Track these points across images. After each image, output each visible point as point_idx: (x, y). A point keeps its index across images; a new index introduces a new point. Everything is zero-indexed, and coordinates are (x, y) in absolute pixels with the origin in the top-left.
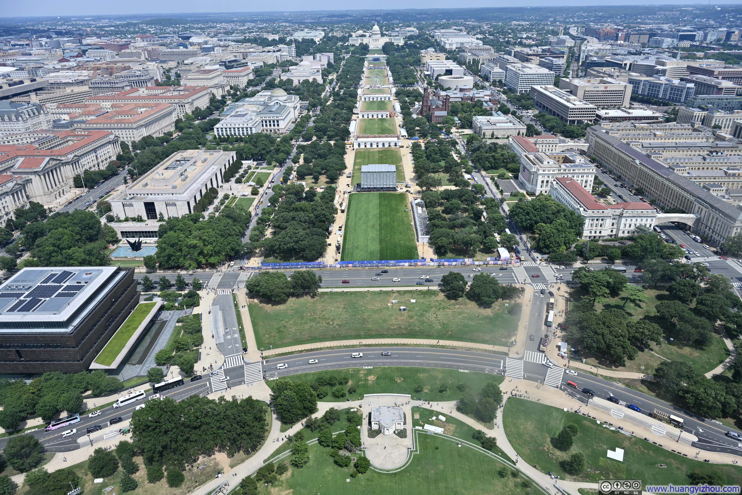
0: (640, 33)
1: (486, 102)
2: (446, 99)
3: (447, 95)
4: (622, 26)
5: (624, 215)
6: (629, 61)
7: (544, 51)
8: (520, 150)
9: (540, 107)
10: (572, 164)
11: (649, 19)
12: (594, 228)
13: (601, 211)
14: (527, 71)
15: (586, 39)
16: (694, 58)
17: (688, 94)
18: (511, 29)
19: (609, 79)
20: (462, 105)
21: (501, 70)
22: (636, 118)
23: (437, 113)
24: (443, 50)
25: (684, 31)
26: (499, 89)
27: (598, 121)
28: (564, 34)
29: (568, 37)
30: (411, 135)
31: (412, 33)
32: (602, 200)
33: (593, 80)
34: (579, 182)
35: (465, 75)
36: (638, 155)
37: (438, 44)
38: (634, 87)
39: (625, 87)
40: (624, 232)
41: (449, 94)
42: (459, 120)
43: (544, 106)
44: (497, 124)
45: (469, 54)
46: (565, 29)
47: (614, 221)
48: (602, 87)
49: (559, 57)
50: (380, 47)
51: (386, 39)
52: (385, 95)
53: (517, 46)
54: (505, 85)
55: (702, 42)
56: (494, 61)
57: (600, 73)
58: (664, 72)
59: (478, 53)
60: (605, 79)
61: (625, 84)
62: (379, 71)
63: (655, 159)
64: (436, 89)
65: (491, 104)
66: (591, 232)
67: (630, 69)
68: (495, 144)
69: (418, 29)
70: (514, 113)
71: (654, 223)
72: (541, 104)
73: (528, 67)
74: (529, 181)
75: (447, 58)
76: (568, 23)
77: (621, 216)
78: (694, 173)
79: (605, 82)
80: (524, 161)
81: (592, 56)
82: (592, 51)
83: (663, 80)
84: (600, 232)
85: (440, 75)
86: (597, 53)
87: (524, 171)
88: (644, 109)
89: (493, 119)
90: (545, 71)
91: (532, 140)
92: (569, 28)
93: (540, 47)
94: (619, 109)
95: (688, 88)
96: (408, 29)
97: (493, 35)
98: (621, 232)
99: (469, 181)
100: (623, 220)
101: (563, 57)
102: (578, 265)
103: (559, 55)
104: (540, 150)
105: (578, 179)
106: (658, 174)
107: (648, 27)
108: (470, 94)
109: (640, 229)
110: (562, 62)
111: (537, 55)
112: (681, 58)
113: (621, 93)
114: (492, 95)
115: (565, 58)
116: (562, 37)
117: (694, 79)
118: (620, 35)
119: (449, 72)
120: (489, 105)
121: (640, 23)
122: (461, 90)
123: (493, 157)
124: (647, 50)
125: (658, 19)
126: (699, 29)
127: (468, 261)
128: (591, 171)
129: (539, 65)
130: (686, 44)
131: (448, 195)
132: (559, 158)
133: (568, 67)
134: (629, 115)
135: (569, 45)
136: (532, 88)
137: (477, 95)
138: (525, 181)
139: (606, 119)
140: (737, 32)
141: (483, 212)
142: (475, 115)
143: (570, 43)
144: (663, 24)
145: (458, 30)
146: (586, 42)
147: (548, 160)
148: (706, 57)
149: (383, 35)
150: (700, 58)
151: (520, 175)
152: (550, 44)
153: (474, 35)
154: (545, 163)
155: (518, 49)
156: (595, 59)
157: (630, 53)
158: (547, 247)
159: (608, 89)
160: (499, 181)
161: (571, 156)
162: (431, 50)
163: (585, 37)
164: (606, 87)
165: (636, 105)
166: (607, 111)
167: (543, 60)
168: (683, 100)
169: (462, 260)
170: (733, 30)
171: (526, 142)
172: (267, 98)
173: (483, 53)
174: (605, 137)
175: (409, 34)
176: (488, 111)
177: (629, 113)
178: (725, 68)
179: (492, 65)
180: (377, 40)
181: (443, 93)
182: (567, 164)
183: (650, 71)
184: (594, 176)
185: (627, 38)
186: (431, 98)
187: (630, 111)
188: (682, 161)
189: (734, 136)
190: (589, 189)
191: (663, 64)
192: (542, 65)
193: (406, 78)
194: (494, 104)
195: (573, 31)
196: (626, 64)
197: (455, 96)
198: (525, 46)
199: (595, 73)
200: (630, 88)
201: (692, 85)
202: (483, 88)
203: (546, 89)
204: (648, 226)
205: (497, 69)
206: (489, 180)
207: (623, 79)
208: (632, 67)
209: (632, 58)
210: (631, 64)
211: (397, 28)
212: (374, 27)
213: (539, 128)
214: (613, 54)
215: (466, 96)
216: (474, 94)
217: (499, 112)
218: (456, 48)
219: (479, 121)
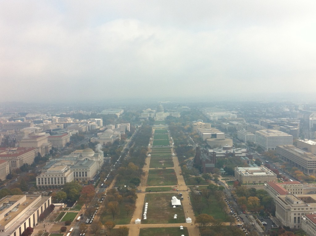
1: (244, 157)
2: (213, 155)
3: (214, 152)
9: (285, 160)
14: (271, 135)
21: (252, 134)
23: (208, 165)
24: (209, 120)
35: (226, 138)
37: (205, 117)
41: (215, 151)
42: (224, 170)
43: (288, 160)
44: (254, 173)
45: (228, 123)
49: (294, 125)
50: (163, 119)
51: (168, 114)
54: (257, 145)
56: (247, 128)
59: (234, 122)
64: (205, 147)
68: (253, 189)
70: (266, 165)
74: (284, 218)
75: (212, 126)
80: (278, 201)
85: (208, 138)
87: (279, 210)
89: (250, 170)
90: (286, 134)
91: (282, 185)
104: (290, 193)
108: (232, 151)
110: (296, 128)
111: (277, 124)
114: (248, 152)
115: (299, 125)
119: (214, 136)
120: (246, 159)
122: (225, 149)
129: (280, 130)
132: (305, 199)
136: (277, 146)
137: (236, 152)
138: (281, 217)
142: (237, 166)
147: (297, 200)
149: (165, 111)
153: (231, 111)
154: (295, 203)
167: (282, 127)
171: (278, 187)
172: (79, 155)
173: (238, 122)
175: (184, 110)
176: (246, 163)
179: (245, 130)
180: (161, 115)
181: (211, 151)
182: (312, 204)
186: (202, 155)
192: (282, 130)
194: (250, 158)
197: (220, 153)
202: (239, 147)
203: (288, 147)
205: (249, 134)
215: (228, 152)
216: (234, 151)
217: (255, 164)
218: (218, 119)
219: (240, 171)
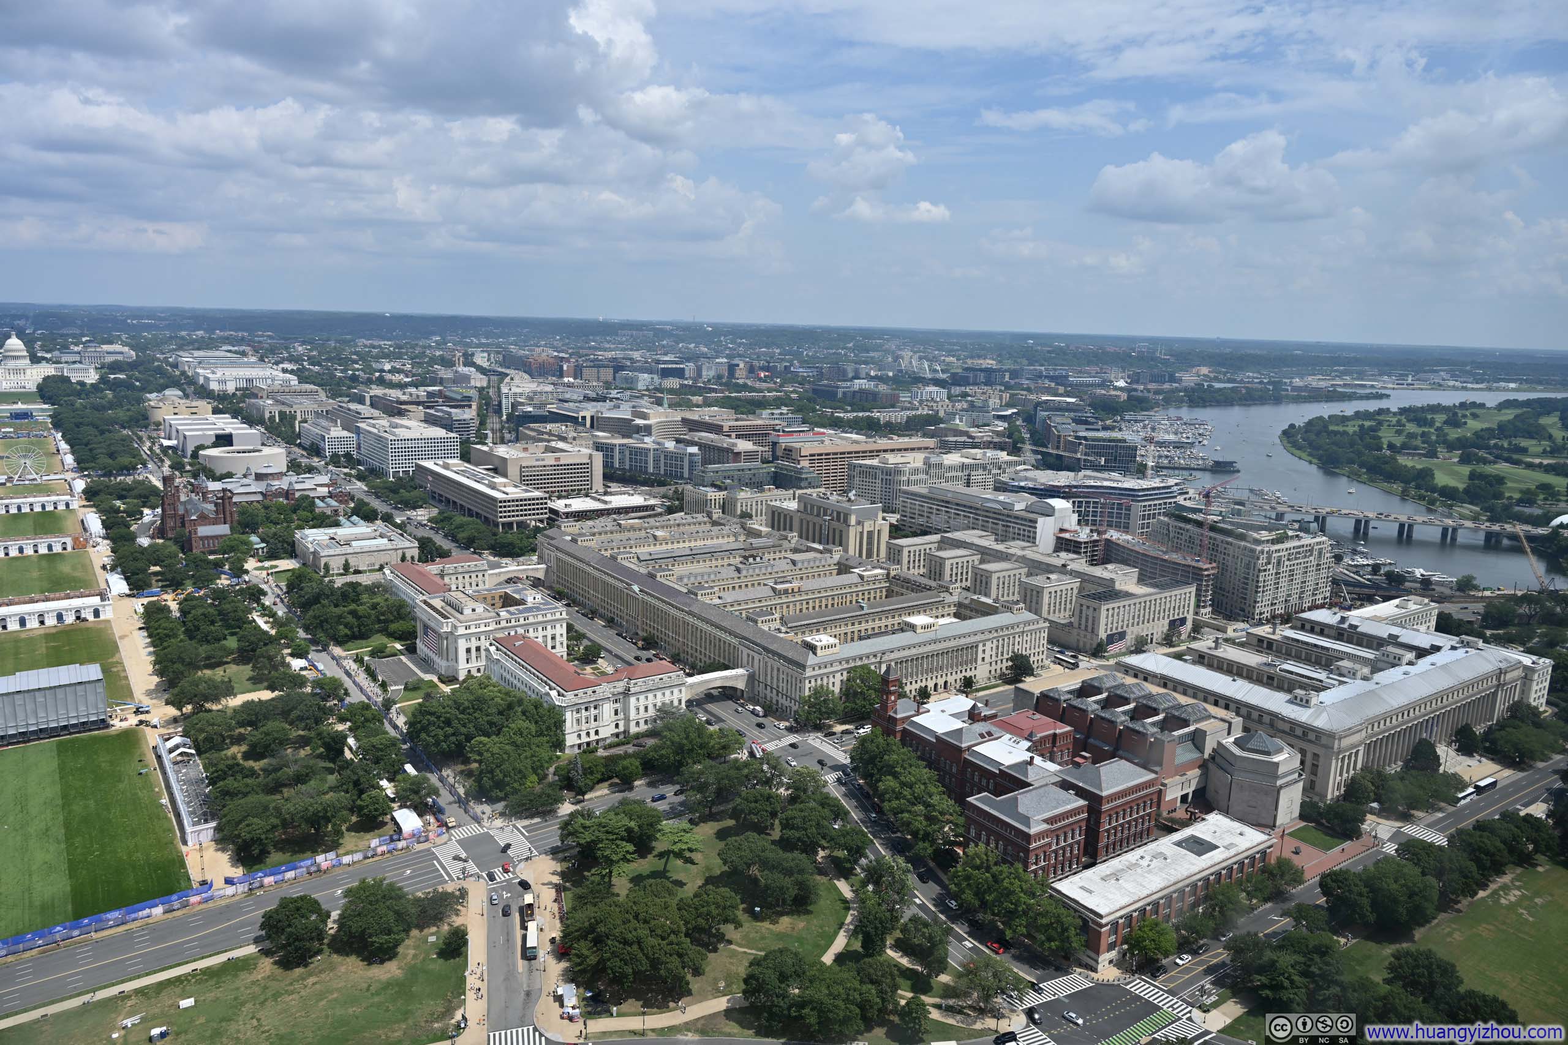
0: (597, 365)
1: (322, 499)
2: (222, 498)
3: (224, 490)
4: (567, 353)
5: (633, 690)
6: (588, 411)
7: (430, 395)
8: (410, 591)
9: (441, 501)
10: (521, 607)
11: (608, 342)
12: (584, 726)
13: (589, 691)
14: (402, 433)
15: (507, 375)
16: (690, 405)
17: (691, 462)
18: (356, 353)
19: (561, 445)
20: (266, 508)
21: (345, 433)
22: (619, 511)
23: (204, 531)
24: (204, 392)
25: (665, 362)
26: (346, 470)
27: (554, 520)
28: (465, 366)
29: (473, 369)
30: (137, 585)
31: (120, 358)
32: (588, 669)
33: (532, 447)
34: (540, 640)
35: (263, 444)
36: (634, 575)
37: (192, 381)
38: (605, 456)
39: (590, 457)
40: (638, 724)
41: (229, 487)
42: (263, 541)
43: (448, 501)
44: (354, 543)
45: (270, 402)
46: (465, 355)
47: (618, 705)
48: (550, 459)
49: (463, 407)
50: (32, 387)
51: (49, 370)
52: (54, 498)
53: (374, 387)
54: (359, 463)
55: (695, 380)
56: (330, 416)
57: (543, 433)
58: (648, 430)
59: (288, 398)
60: (553, 444)
61: (588, 451)
62: (33, 444)
63: (662, 580)
64: (195, 476)
65: (333, 503)
66: (579, 736)
67: (592, 426)
68: (354, 586)
69: (132, 348)
70: (388, 519)
71: (685, 696)
72: (441, 495)
73: (402, 426)
74: (439, 653)
75: (216, 411)
76: (469, 345)
77: (626, 693)
78: (729, 597)
79: (554, 450)
80: (423, 613)
81: (522, 404)
82: (521, 394)
83: (649, 442)
84: (597, 733)
85: (202, 447)
86: (531, 399)
87: (426, 634)
88: (629, 494)
89: (343, 532)
90: (439, 432)
91: (433, 568)
92: (473, 355)
93: (422, 389)
94: (587, 496)
95: (691, 455)
96: (105, 347)
97: (319, 364)
98: (633, 724)
99: (304, 673)
100: (633, 700)
101: (470, 406)
102: (566, 808)
103: (464, 403)
104: (454, 587)
105: (537, 636)
106: (672, 606)
107: (610, 355)
108: (283, 484)
109: (664, 712)
110: (469, 414)
111: (418, 404)
112: (670, 406)
113: (585, 468)
114: (333, 483)
115: (474, 407)
116: (462, 369)
117: (696, 439)
118: (565, 368)
119: (224, 440)
120: (328, 506)
121: (595, 348)
122: (259, 477)
123: (353, 613)
124: (614, 393)
125: (622, 343)
126: (688, 360)
127: (323, 860)
128: (558, 616)
129: (426, 421)
130: (673, 383)
131: (252, 714)
132: (493, 598)
133: (482, 423)
134: (607, 507)
135: (479, 385)
136: (417, 465)
137: (297, 486)
138: (431, 654)
139: (568, 515)
140: (742, 365)
141: (346, 737)
142: (301, 528)
143: (479, 381)
144: (631, 350)
145: (235, 352)
146: (507, 380)
147: (472, 604)
148: (707, 404)
149: (35, 360)
150: (698, 406)
151: (419, 644)
152: (441, 382)
153: (277, 363)
154: (467, 611)
155: (377, 391)
156: (530, 409)
157: (587, 399)
158: (499, 785)
159: (562, 462)
160: (374, 663)
161: (515, 592)
162: (172, 393)
163: (507, 371)
164: (558, 459)
165: (614, 487)
166: (568, 501)
167: (432, 411)
168: (686, 475)
169: (309, 862)
170: (736, 361)
171: (422, 574)
173: (300, 399)
174: (571, 548)
175: (109, 359)
176: (328, 517)
177: (605, 502)
178: (737, 420)
179: (324, 423)
180: (17, 371)
181: (214, 486)
182: (512, 609)
183: (625, 428)
184: (565, 625)
185: (577, 373)
186: (183, 498)
187: (607, 498)
188: (706, 577)
189: (773, 527)
190: (561, 651)
191: (644, 416)
192: (430, 420)
193: (112, 455)
194: (340, 502)
195: (481, 359)
196: (584, 418)
197: (244, 490)
198: (392, 385)
199: (533, 434)
200: (598, 458)
201: (694, 450)
202: (310, 470)
203: (446, 467)
204: (676, 703)
205: (337, 432)
206: (351, 665)
207: (584, 442)
208: (597, 423)
209: (593, 407)
210: (592, 418)
211: (76, 345)
212: (9, 342)
213: (446, 544)
214: (560, 400)
215: (274, 489)
216: (290, 484)
217: (355, 518)
218: (237, 389)
219: (310, 539)
